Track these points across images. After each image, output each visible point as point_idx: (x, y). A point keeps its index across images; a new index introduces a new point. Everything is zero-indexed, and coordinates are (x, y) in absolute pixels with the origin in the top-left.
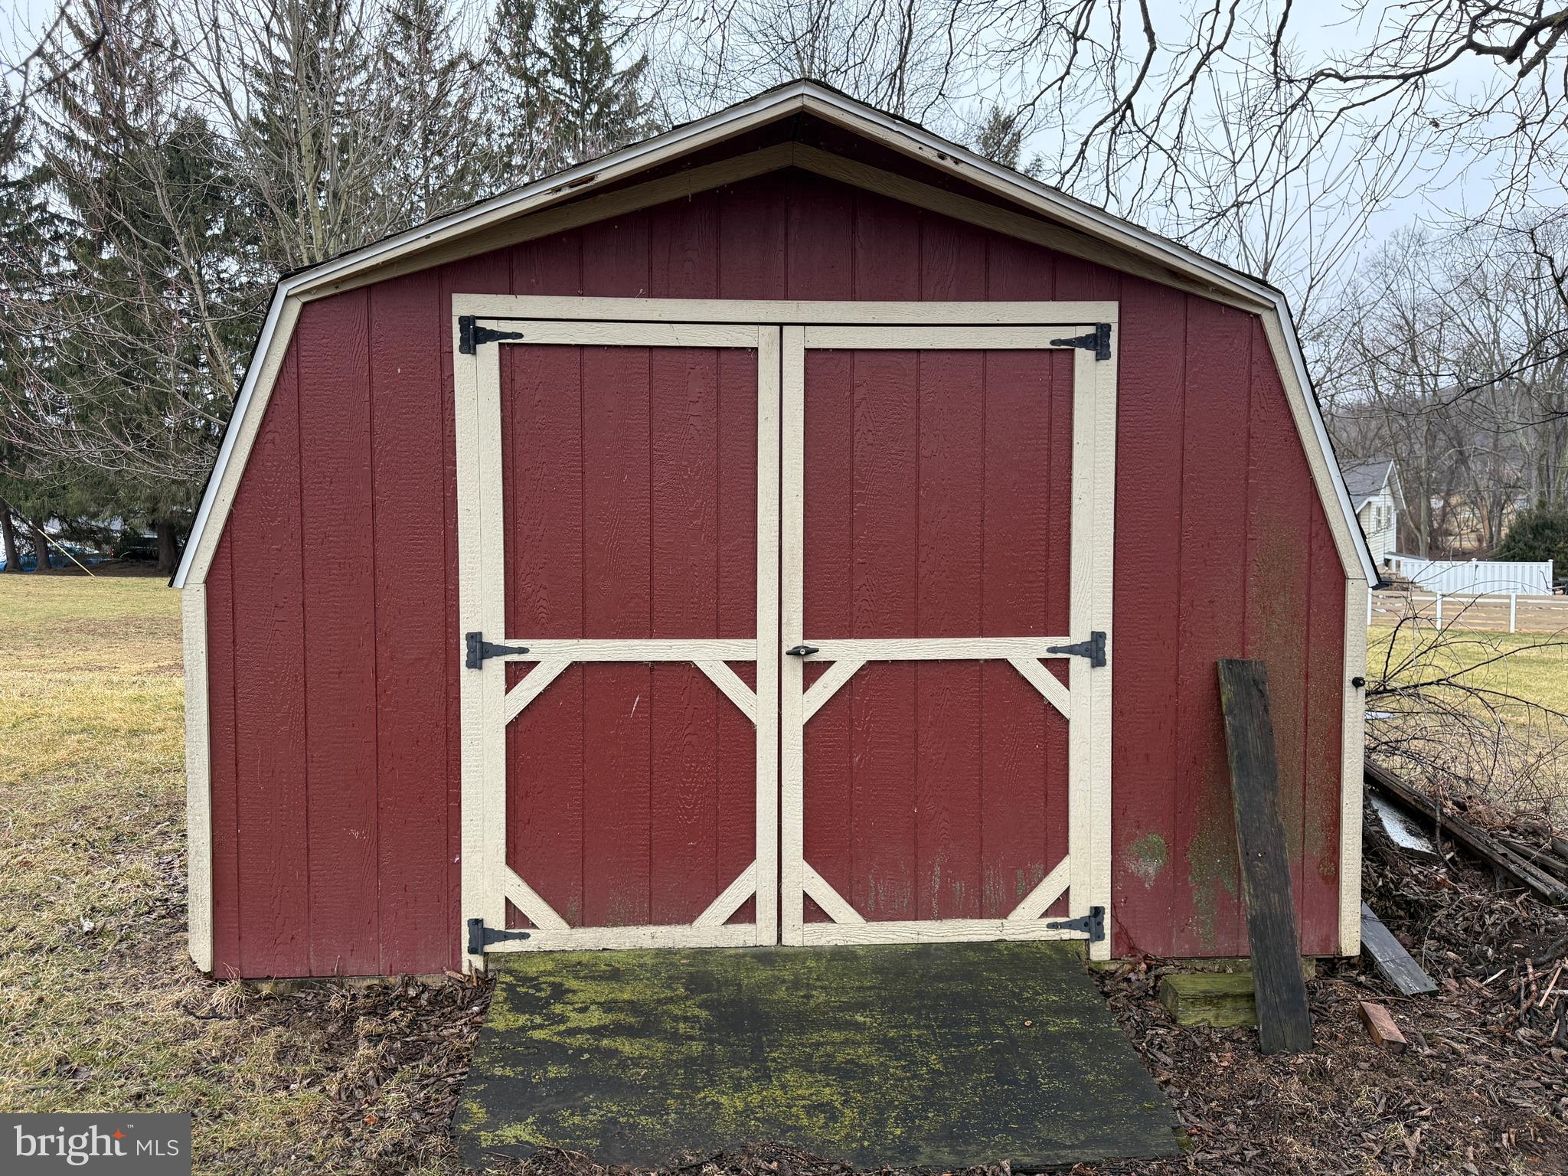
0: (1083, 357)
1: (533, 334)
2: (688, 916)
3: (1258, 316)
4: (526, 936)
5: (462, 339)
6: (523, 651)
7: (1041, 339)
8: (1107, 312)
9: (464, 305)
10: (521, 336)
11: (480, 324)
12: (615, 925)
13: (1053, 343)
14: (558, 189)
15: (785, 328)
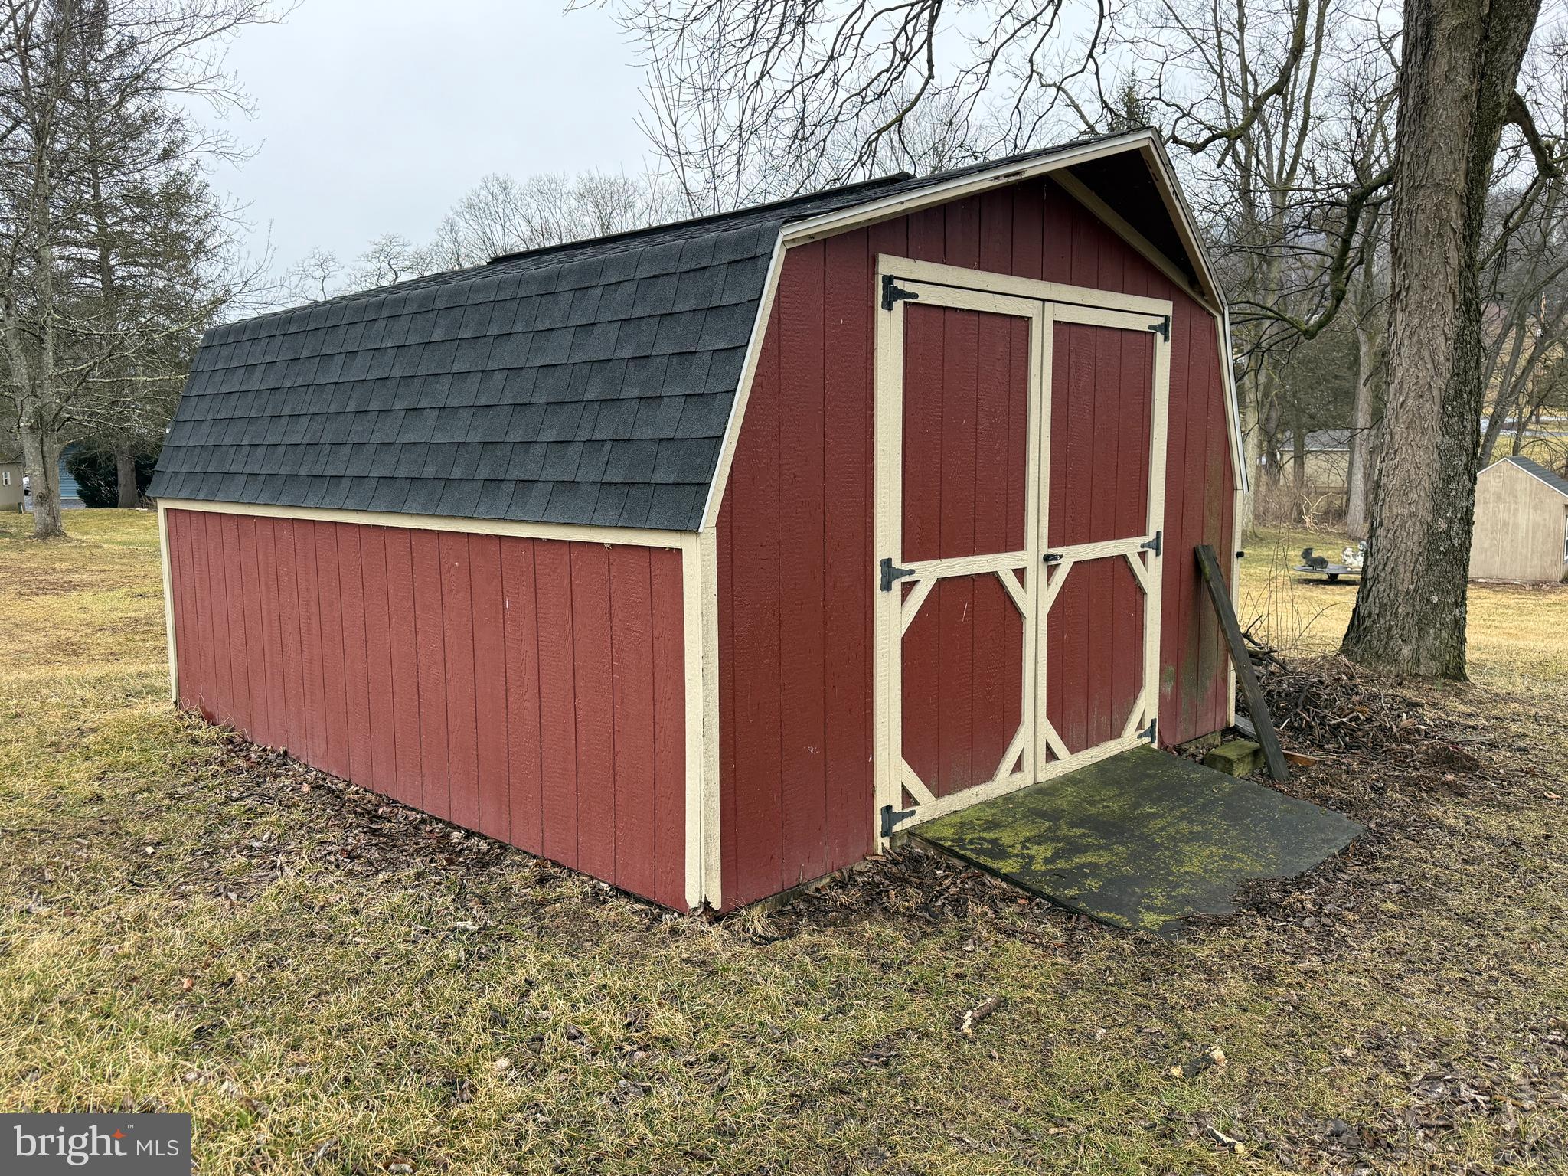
0: (1160, 337)
1: (927, 296)
2: (989, 775)
3: (1214, 317)
4: (913, 813)
5: (884, 296)
6: (911, 572)
7: (1142, 324)
8: (1165, 307)
9: (888, 265)
10: (916, 296)
11: (898, 284)
12: (955, 792)
13: (1150, 327)
14: (997, 178)
15: (1047, 303)
